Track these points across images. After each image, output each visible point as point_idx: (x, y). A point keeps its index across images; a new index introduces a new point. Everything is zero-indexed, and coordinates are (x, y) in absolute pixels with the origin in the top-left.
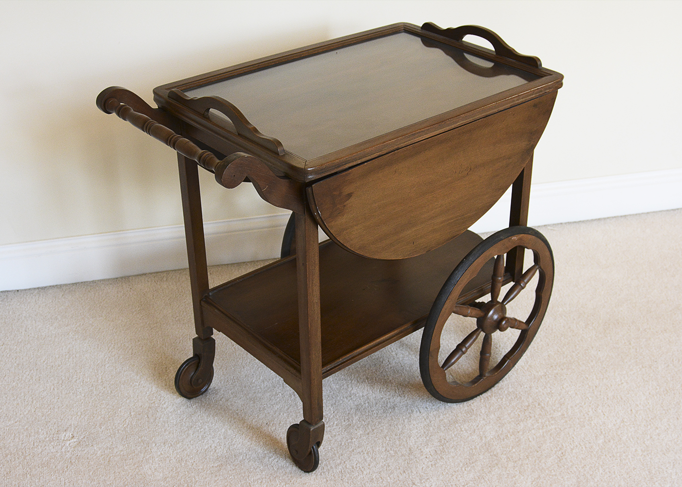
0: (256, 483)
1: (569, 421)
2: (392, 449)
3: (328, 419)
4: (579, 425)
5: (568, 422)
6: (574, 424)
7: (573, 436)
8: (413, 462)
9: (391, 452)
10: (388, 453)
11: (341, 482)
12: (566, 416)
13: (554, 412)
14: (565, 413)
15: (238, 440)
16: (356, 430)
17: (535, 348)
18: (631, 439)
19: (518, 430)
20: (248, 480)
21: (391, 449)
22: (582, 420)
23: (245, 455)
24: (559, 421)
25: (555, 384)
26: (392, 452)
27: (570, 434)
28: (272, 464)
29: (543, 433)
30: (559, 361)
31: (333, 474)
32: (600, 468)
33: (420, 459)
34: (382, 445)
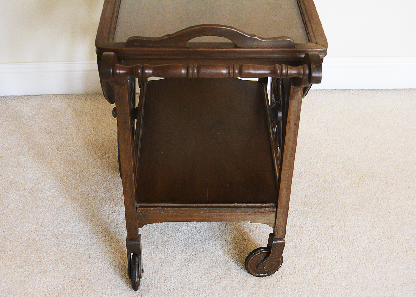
0: (47, 263)
1: (299, 251)
2: (155, 252)
3: (118, 222)
4: (304, 256)
5: (297, 251)
6: (301, 254)
7: (296, 263)
8: (165, 265)
9: (152, 254)
10: (151, 255)
11: (107, 272)
12: (298, 246)
13: (290, 241)
14: (298, 244)
15: (49, 228)
17: (298, 188)
18: (341, 274)
20: (42, 260)
21: (154, 252)
22: (309, 252)
23: (49, 240)
24: (290, 250)
25: (300, 219)
26: (153, 255)
27: (295, 261)
28: (65, 251)
30: (312, 201)
31: (104, 265)
32: (306, 294)
33: (171, 264)
34: (148, 249)
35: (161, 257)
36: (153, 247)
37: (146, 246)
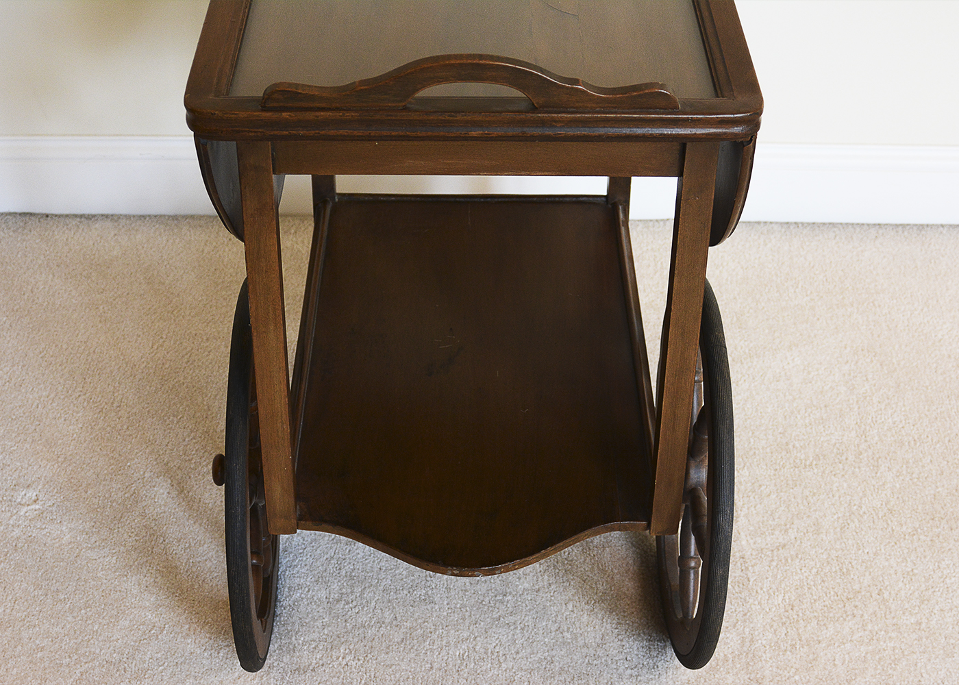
0: (305, 648)
1: (927, 638)
2: (571, 630)
4: (942, 652)
5: (924, 640)
6: (933, 647)
7: (923, 671)
8: (599, 662)
9: (565, 634)
10: (561, 635)
11: (456, 676)
12: (923, 626)
13: (904, 613)
14: (924, 620)
15: (305, 559)
16: (519, 578)
17: (914, 476)
19: (820, 638)
20: (294, 638)
21: (569, 628)
22: (952, 641)
23: (307, 589)
24: (906, 635)
25: (925, 557)
26: (567, 635)
27: (919, 665)
28: (347, 617)
29: (867, 653)
30: (951, 510)
31: (446, 658)
33: (614, 661)
34: (554, 619)
35: (587, 642)
36: (565, 615)
37: (549, 613)
